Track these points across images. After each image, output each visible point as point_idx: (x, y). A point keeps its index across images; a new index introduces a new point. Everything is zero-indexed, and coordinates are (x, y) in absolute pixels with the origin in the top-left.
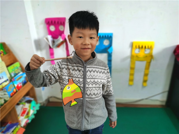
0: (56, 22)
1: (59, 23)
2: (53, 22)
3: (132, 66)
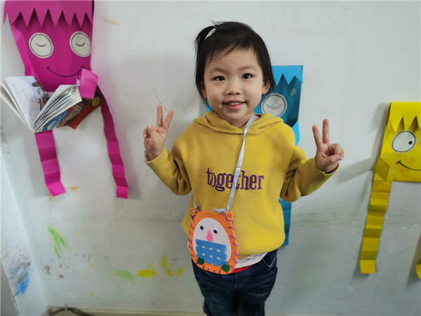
0: (55, 17)
1: (69, 19)
2: (41, 17)
3: (376, 202)
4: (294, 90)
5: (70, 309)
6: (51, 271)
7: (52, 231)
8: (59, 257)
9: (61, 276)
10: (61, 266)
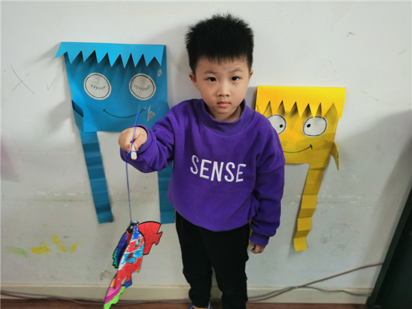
4: (160, 71)
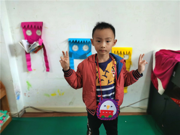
0: (33, 26)
1: (36, 27)
2: (30, 26)
4: (90, 44)
5: (31, 107)
6: (26, 95)
7: (27, 82)
8: (29, 90)
9: (29, 96)
10: (29, 93)
